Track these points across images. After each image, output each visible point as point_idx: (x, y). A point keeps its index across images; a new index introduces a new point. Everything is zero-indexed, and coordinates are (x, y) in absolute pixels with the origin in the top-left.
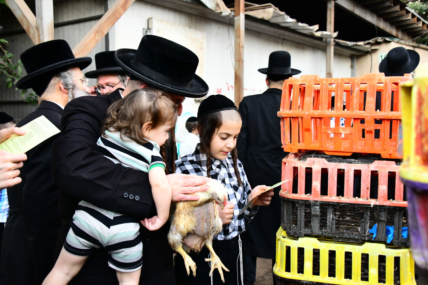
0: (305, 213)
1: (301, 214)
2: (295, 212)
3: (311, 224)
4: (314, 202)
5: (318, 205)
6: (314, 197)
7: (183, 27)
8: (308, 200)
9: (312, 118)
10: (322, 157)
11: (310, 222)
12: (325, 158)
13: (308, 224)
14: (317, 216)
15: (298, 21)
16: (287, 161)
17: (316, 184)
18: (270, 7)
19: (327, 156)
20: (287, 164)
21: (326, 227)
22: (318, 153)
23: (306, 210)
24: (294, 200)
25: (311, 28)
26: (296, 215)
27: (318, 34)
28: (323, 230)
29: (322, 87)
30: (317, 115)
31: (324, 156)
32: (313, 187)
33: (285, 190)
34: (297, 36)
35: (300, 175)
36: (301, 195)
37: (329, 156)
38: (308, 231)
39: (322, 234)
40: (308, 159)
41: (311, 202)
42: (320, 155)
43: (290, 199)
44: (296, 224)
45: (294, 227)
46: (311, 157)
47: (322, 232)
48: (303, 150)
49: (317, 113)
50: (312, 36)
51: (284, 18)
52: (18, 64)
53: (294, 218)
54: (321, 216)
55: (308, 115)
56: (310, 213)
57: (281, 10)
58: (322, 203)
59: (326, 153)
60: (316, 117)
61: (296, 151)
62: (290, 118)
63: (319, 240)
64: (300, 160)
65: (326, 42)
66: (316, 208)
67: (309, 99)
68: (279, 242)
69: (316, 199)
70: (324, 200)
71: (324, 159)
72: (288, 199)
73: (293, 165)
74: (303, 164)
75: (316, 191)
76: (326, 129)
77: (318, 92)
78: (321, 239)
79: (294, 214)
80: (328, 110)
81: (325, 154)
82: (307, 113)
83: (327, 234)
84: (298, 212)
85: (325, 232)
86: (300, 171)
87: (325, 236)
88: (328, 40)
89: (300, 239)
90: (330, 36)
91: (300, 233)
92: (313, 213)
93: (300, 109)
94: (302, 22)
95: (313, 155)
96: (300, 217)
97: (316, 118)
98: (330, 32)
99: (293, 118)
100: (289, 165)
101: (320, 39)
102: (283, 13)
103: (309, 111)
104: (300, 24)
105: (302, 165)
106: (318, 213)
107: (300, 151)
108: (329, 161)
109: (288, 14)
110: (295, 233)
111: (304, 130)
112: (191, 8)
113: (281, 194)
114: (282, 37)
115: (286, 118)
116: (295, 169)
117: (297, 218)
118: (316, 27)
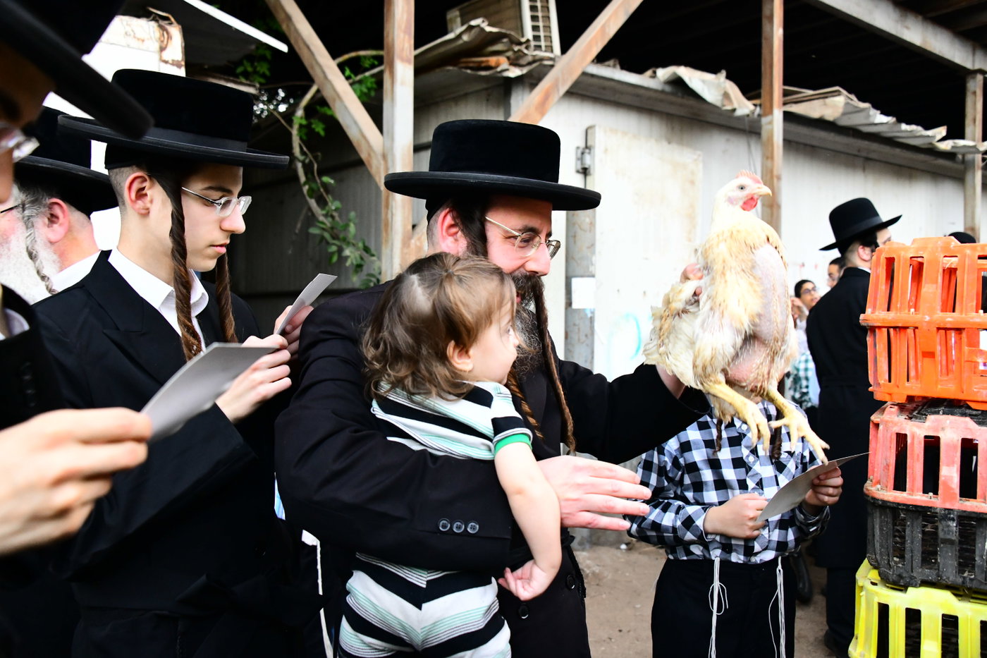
0: (924, 533)
1: (914, 535)
2: (898, 531)
3: (936, 560)
4: (943, 512)
5: (953, 520)
6: (944, 501)
7: (656, 140)
8: (930, 506)
9: (939, 329)
10: (964, 415)
11: (935, 553)
12: (971, 416)
13: (929, 557)
14: (951, 542)
15: (900, 120)
16: (882, 420)
17: (950, 473)
18: (838, 93)
19: (974, 413)
20: (881, 427)
21: (973, 566)
22: (954, 406)
23: (925, 526)
24: (899, 504)
25: (930, 133)
26: (903, 537)
27: (946, 146)
28: (966, 575)
29: (962, 262)
30: (950, 322)
31: (968, 411)
32: (942, 479)
33: (879, 482)
34: (898, 151)
35: (913, 450)
36: (914, 495)
37: (980, 412)
38: (929, 574)
39: (963, 583)
40: (931, 418)
41: (938, 511)
42: (957, 410)
43: (889, 502)
44: (902, 557)
45: (896, 563)
46: (938, 413)
47: (964, 578)
48: (919, 397)
49: (950, 319)
50: (932, 151)
51: (869, 116)
52: (350, 220)
53: (896, 543)
54: (960, 542)
55: (928, 323)
56: (935, 534)
57: (861, 99)
58: (964, 514)
59: (973, 405)
60: (948, 326)
61: (903, 400)
62: (888, 328)
63: (956, 595)
64: (910, 418)
65: (963, 161)
66: (949, 526)
67: (932, 289)
68: (863, 593)
69: (948, 506)
70: (969, 509)
71: (968, 419)
72: (884, 501)
73: (896, 429)
74: (919, 427)
75: (948, 488)
76: (971, 352)
77: (951, 272)
78: (961, 593)
79: (897, 534)
80: (977, 312)
81: (969, 408)
82: (927, 318)
83: (975, 585)
84: (908, 531)
85: (971, 579)
86: (913, 443)
87: (969, 589)
88: (969, 157)
89: (910, 589)
90: (974, 149)
91: (912, 578)
92: (941, 535)
93: (912, 310)
94: (908, 123)
95: (941, 409)
96: (912, 543)
97: (946, 329)
98: (974, 140)
99: (895, 328)
100: (886, 429)
101: (950, 155)
102: (866, 105)
103: (931, 311)
104: (904, 127)
105: (917, 430)
106: (954, 536)
107: (910, 399)
108: (979, 423)
109: (875, 107)
110: (900, 576)
111: (920, 355)
112: (672, 103)
113: (867, 490)
114: (864, 154)
115: (880, 328)
116: (901, 439)
117: (903, 543)
118: (942, 131)
